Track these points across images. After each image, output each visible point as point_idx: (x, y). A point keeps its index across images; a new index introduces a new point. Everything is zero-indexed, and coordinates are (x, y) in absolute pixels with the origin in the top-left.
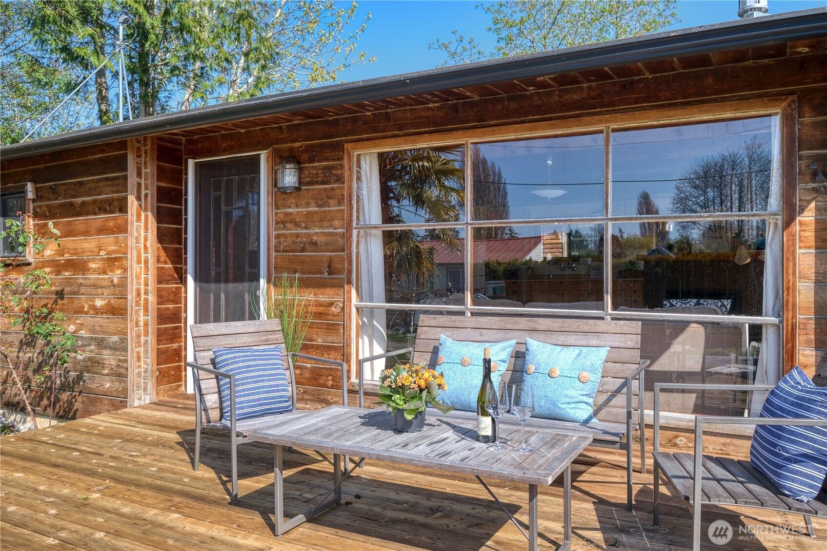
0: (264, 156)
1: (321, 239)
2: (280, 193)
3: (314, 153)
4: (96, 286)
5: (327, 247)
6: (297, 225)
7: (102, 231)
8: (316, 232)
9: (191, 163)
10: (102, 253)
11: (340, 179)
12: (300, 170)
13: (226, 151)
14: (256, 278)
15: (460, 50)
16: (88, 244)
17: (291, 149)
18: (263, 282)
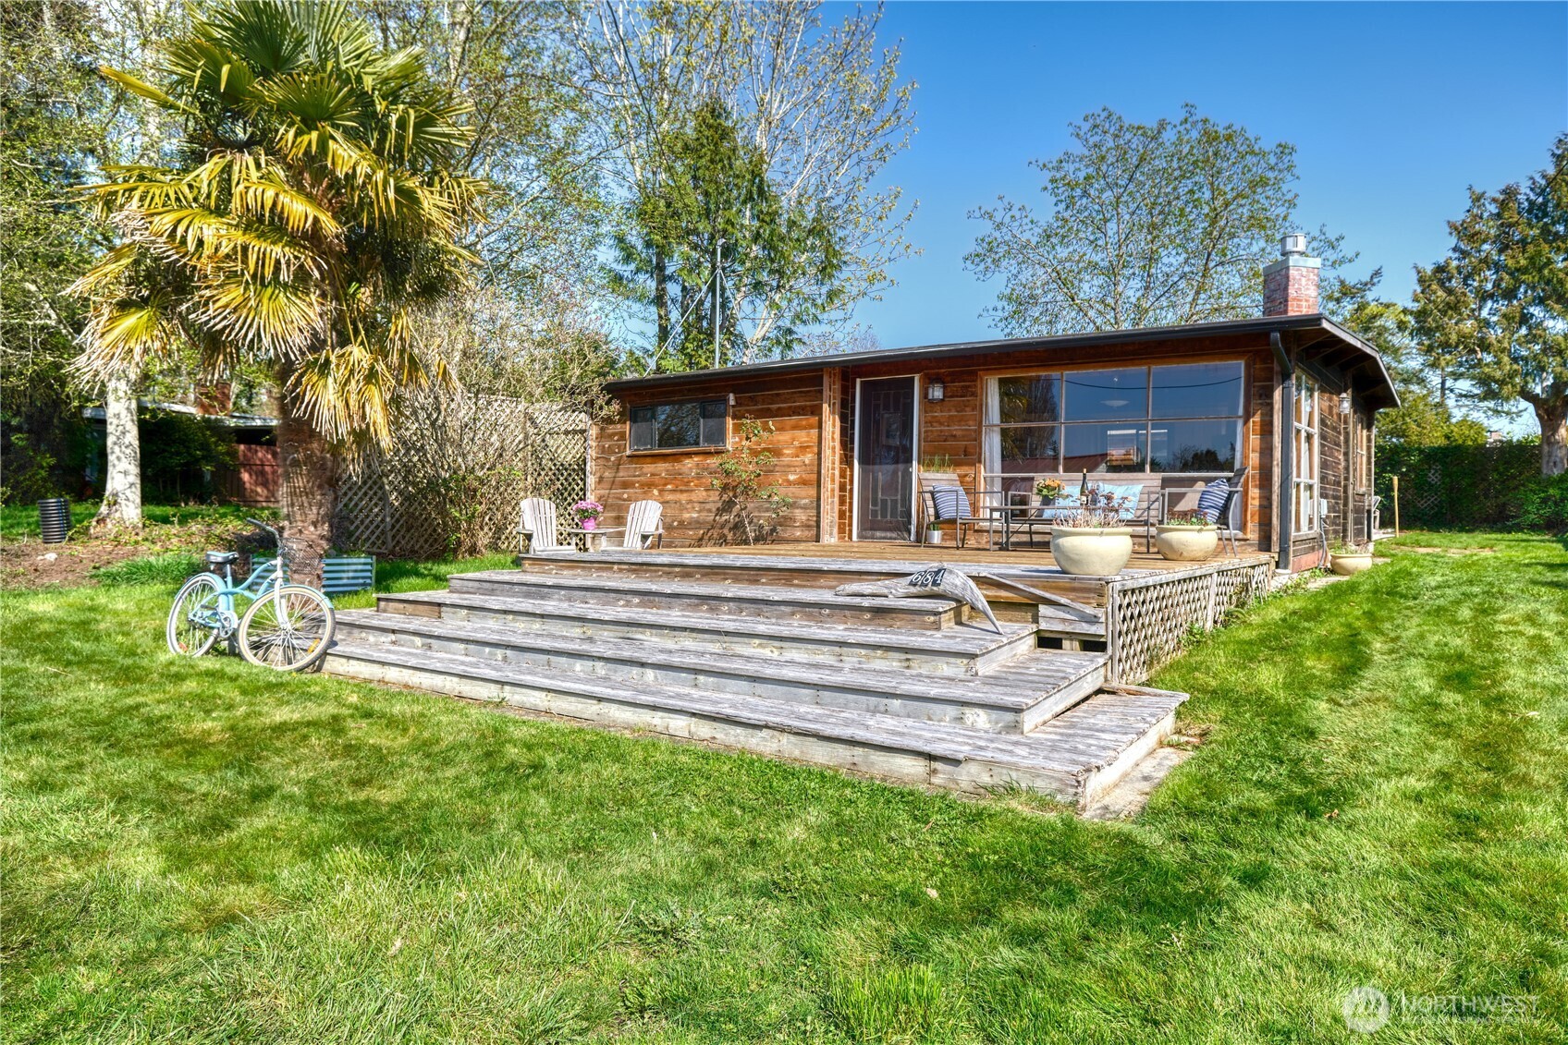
0: (917, 378)
1: (959, 433)
2: (928, 403)
3: (955, 377)
4: (789, 466)
5: (964, 438)
6: (941, 424)
7: (795, 428)
8: (956, 429)
9: (858, 381)
10: (796, 443)
11: (974, 394)
12: (945, 388)
13: (885, 374)
14: (909, 461)
15: (1007, 220)
16: (784, 437)
17: (938, 374)
18: (915, 463)
